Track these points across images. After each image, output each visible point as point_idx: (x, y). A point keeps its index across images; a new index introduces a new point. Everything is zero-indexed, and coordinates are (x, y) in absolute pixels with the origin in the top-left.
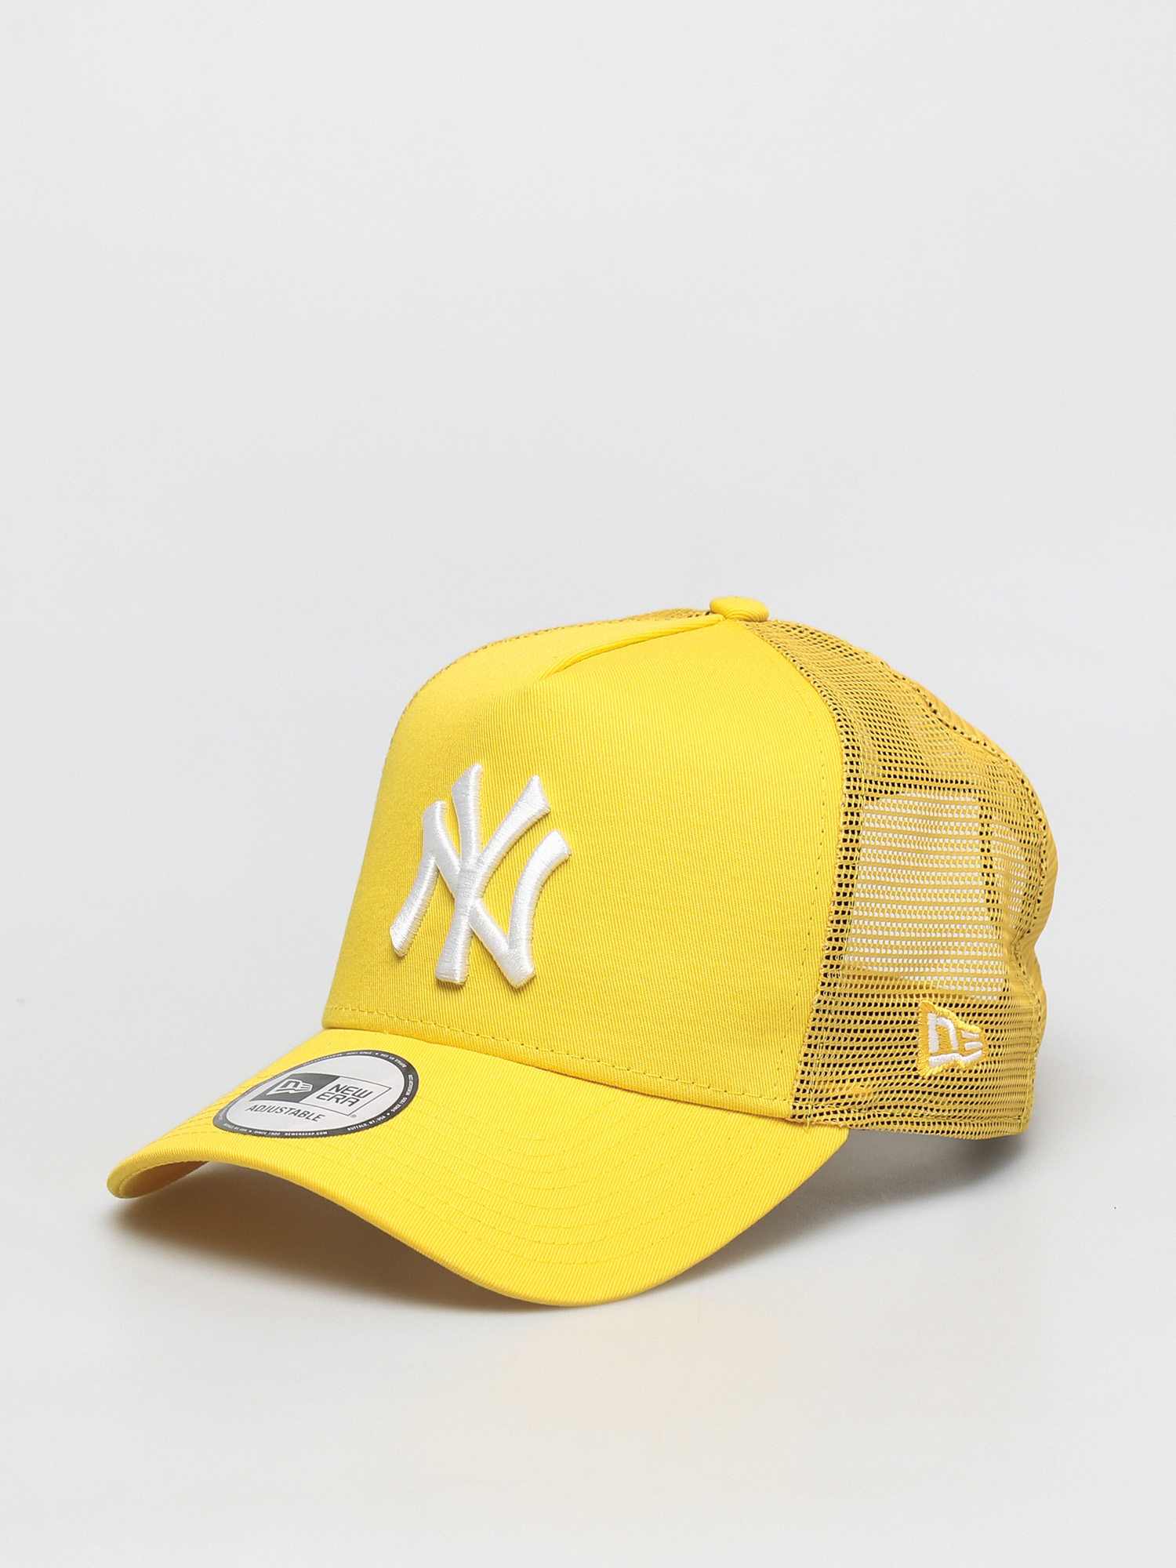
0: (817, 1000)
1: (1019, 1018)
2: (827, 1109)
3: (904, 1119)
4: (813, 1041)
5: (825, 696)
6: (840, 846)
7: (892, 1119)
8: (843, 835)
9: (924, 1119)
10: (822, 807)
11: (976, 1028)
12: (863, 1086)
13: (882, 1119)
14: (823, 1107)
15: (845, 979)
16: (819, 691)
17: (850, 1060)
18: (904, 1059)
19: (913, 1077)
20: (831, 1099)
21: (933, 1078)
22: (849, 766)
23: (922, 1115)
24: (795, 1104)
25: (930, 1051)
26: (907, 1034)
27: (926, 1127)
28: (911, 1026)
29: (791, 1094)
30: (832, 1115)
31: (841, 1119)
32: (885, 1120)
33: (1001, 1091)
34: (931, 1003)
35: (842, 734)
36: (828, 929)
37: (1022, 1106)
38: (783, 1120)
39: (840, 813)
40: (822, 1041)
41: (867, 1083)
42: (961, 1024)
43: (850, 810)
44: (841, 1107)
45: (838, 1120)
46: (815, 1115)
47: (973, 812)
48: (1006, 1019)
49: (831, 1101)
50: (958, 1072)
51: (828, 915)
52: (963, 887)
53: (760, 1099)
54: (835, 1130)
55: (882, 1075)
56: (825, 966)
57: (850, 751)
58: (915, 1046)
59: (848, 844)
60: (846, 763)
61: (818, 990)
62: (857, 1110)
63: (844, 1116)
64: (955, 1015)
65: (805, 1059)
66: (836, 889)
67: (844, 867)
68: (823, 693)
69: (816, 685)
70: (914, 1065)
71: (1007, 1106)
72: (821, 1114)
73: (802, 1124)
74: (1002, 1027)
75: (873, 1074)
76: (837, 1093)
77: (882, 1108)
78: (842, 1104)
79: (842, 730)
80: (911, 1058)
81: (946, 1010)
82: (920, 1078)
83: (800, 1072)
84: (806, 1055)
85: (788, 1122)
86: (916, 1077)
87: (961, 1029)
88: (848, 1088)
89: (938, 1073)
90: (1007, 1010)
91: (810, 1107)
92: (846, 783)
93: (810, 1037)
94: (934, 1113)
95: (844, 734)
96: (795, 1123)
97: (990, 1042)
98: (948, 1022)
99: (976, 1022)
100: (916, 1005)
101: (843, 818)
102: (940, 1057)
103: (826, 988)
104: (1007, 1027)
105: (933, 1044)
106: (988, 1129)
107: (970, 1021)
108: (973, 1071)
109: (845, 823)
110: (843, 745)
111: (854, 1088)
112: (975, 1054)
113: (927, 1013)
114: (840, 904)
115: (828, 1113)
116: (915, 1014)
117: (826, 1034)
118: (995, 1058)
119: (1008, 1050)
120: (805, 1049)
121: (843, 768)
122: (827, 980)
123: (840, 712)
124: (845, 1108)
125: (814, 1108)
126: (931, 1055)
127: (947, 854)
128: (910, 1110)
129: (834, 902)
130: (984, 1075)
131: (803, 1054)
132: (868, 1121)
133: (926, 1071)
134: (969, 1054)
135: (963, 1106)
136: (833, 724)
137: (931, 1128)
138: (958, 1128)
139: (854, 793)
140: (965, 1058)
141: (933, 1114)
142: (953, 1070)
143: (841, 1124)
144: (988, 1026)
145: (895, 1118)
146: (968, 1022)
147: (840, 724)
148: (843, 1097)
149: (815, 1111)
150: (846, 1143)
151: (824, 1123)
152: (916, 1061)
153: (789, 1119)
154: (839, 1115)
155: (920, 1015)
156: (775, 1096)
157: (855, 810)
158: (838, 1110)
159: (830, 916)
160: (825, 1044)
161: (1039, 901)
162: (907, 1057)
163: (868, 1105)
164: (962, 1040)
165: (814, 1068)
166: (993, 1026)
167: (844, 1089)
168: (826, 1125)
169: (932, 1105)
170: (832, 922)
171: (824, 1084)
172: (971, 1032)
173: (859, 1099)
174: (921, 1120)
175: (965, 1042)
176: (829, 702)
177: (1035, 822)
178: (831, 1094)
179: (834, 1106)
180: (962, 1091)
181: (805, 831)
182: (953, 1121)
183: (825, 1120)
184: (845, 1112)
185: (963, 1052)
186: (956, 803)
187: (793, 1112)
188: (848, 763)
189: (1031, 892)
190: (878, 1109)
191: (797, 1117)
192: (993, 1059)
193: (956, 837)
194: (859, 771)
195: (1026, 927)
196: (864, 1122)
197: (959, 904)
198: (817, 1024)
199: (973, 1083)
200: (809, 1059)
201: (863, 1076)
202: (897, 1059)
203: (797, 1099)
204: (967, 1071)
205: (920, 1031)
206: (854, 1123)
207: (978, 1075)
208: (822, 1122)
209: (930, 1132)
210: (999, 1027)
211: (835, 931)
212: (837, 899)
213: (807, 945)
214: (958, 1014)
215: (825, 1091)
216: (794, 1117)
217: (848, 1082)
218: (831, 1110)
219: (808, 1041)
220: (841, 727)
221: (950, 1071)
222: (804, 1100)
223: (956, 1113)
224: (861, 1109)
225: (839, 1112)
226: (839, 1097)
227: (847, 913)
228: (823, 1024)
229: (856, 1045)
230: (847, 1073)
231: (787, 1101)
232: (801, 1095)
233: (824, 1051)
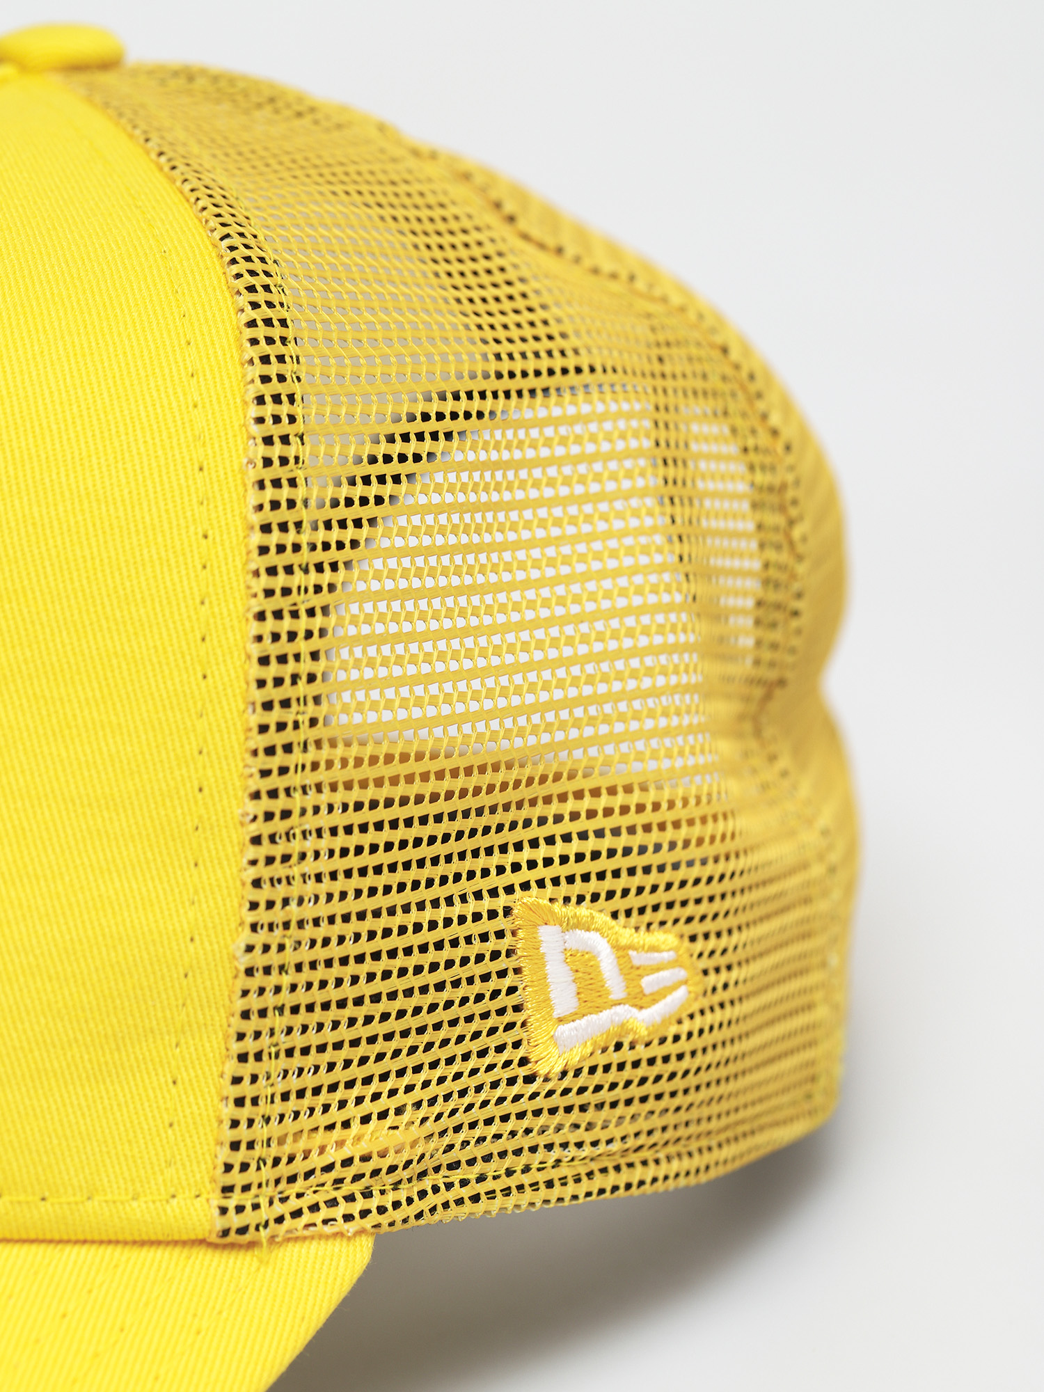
0: (243, 947)
1: (772, 890)
2: (310, 1199)
3: (512, 1182)
4: (250, 1045)
5: (204, 209)
6: (253, 566)
7: (482, 1188)
8: (257, 538)
9: (564, 1170)
10: (199, 475)
11: (667, 939)
12: (396, 1128)
13: (458, 1191)
14: (299, 1196)
15: (311, 883)
16: (193, 200)
17: (356, 1072)
18: (493, 1042)
19: (520, 1080)
20: (318, 1172)
21: (571, 1074)
22: (260, 369)
23: (558, 1161)
24: (224, 1203)
25: (556, 1014)
26: (493, 984)
27: (571, 1188)
28: (502, 963)
29: (213, 1180)
30: (324, 1212)
31: (348, 1218)
32: (466, 1192)
33: (748, 1062)
34: (546, 902)
35: (239, 293)
36: (248, 771)
37: (810, 1071)
38: (202, 1242)
39: (245, 485)
40: (275, 1039)
41: (406, 1117)
42: (624, 931)
43: (268, 474)
44: (347, 1188)
45: (340, 1220)
46: (280, 1220)
47: (601, 436)
48: (739, 901)
49: (319, 1177)
50: (632, 1047)
51: (242, 738)
52: (593, 617)
53: (135, 1204)
54: (337, 1246)
55: (441, 1091)
56: (254, 863)
57: (261, 332)
58: (517, 1009)
59: (273, 558)
60: (251, 362)
61: (242, 924)
62: (388, 1187)
63: (355, 1208)
64: (609, 919)
65: (237, 1091)
66: (256, 671)
67: (269, 615)
68: (201, 204)
69: (187, 187)
70: (521, 1052)
71: (771, 1088)
72: (297, 1214)
73: (252, 1245)
74: (732, 921)
75: (418, 1094)
76: (335, 1156)
77: (453, 1166)
78: (348, 1180)
79: (240, 284)
80: (510, 1038)
81: (584, 910)
82: (539, 1080)
83: (227, 1123)
84: (237, 1080)
85: (215, 1246)
86: (529, 1079)
87: (631, 947)
88: (358, 1139)
89: (583, 1059)
90: (738, 883)
91: (264, 1202)
92: (254, 411)
93: (241, 1037)
94: (587, 1150)
95: (244, 292)
96: (232, 1246)
97: (705, 963)
98: (593, 938)
99: (663, 923)
100: (507, 911)
101: (254, 497)
102: (583, 1021)
103: (262, 916)
104: (742, 918)
105: (563, 996)
106: (728, 1152)
107: (649, 925)
108: (670, 1039)
109: (260, 507)
110: (244, 318)
111: (375, 1137)
112: (669, 999)
113: (536, 926)
114: (268, 706)
115: (314, 1208)
116: (508, 934)
117: (280, 1022)
118: (721, 996)
119: (754, 968)
120: (233, 1067)
121: (244, 376)
122: (262, 896)
123: (237, 241)
124: (357, 1188)
125: (276, 1201)
126: (560, 1020)
127: (546, 542)
128: (525, 1158)
129: (253, 704)
130: (697, 1042)
131: (228, 1079)
132: (419, 1205)
133: (548, 1061)
134: (655, 1001)
135: (656, 1122)
136: (220, 271)
137: (585, 1186)
138: (651, 1171)
139: (276, 431)
140: (646, 1014)
141: (583, 1154)
142: (618, 1046)
143: (351, 1227)
144: (696, 927)
145: (489, 1185)
146: (643, 928)
147: (235, 269)
148: (347, 1162)
149: (279, 1209)
150: (369, 1267)
151: (306, 1233)
152: (525, 1043)
153: (214, 1238)
154: (343, 1207)
155: (521, 934)
156: (172, 1190)
157: (283, 473)
158: (339, 1195)
159: (247, 739)
160: (283, 1047)
161: (796, 614)
162: (501, 1037)
163: (416, 1168)
164: (631, 972)
165: (263, 1108)
166: (709, 926)
167: (348, 1143)
168: (312, 1238)
169: (580, 1134)
170: (255, 753)
171: (295, 1141)
172: (654, 949)
173: (388, 1161)
174: (555, 1174)
175: (641, 976)
176: (214, 223)
177: (763, 439)
178: (317, 1161)
179: (328, 1187)
180: (650, 1088)
181: (160, 539)
182: (635, 1158)
183: (307, 1226)
184: (358, 1196)
185: (639, 1000)
186: (556, 422)
187: (220, 1223)
188: (257, 361)
189: (772, 596)
190: (444, 1171)
191: (232, 1233)
192: (716, 999)
193: (564, 502)
194: (288, 376)
195: (772, 675)
196: (411, 1211)
197: (588, 658)
198: (254, 1003)
199: (673, 1065)
200: (246, 1089)
201: (393, 1104)
202: (475, 1046)
203: (228, 1189)
204: (656, 1042)
205: (526, 971)
206: (384, 1220)
207: (683, 1045)
208: (302, 1233)
209: (582, 1196)
210: (722, 924)
211: (265, 773)
212: (260, 696)
213: (200, 817)
214: (615, 915)
215: (299, 1157)
216: (225, 1233)
217: (356, 1124)
218: (320, 1198)
219: (237, 1048)
220: (239, 276)
221: (612, 1048)
222: (246, 1188)
223: (642, 1139)
224: (400, 1182)
225: (341, 1200)
226: (338, 1165)
227: (290, 726)
228: (270, 1000)
229: (365, 1032)
230: (351, 1104)
231: (202, 1199)
232: (236, 1178)
233: (283, 1062)
